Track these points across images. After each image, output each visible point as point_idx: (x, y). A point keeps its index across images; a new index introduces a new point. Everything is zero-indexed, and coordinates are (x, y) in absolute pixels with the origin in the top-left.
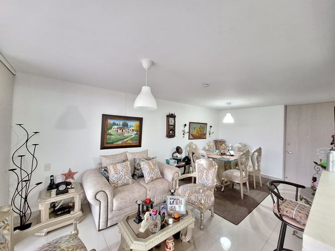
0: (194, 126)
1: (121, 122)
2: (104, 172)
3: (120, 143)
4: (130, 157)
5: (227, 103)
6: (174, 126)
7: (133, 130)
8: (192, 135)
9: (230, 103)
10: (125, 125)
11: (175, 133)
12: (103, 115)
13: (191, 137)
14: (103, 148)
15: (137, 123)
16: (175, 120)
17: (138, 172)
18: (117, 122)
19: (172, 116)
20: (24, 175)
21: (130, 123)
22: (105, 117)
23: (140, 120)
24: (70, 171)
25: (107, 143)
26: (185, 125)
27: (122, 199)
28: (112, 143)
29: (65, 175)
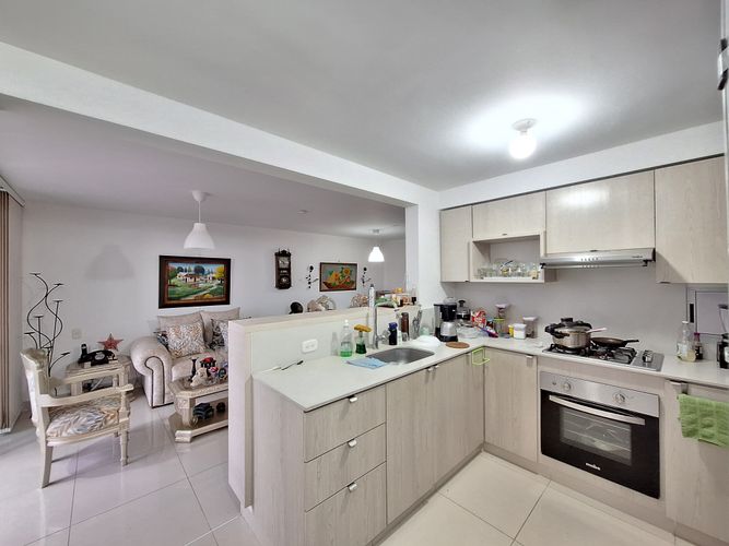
0: (329, 268)
1: (192, 267)
2: (162, 338)
3: (192, 298)
4: (207, 319)
5: (374, 231)
6: (289, 269)
7: (214, 278)
8: (325, 283)
9: (378, 231)
10: (200, 271)
11: (290, 281)
12: (161, 257)
13: (325, 287)
14: (162, 305)
15: (221, 267)
16: (289, 260)
17: (217, 338)
18: (184, 266)
19: (285, 254)
20: (44, 342)
21: (207, 267)
22: (164, 261)
23: (227, 263)
24: (111, 339)
25: (170, 299)
26: (312, 268)
27: (184, 368)
28: (178, 299)
29: (104, 343)
